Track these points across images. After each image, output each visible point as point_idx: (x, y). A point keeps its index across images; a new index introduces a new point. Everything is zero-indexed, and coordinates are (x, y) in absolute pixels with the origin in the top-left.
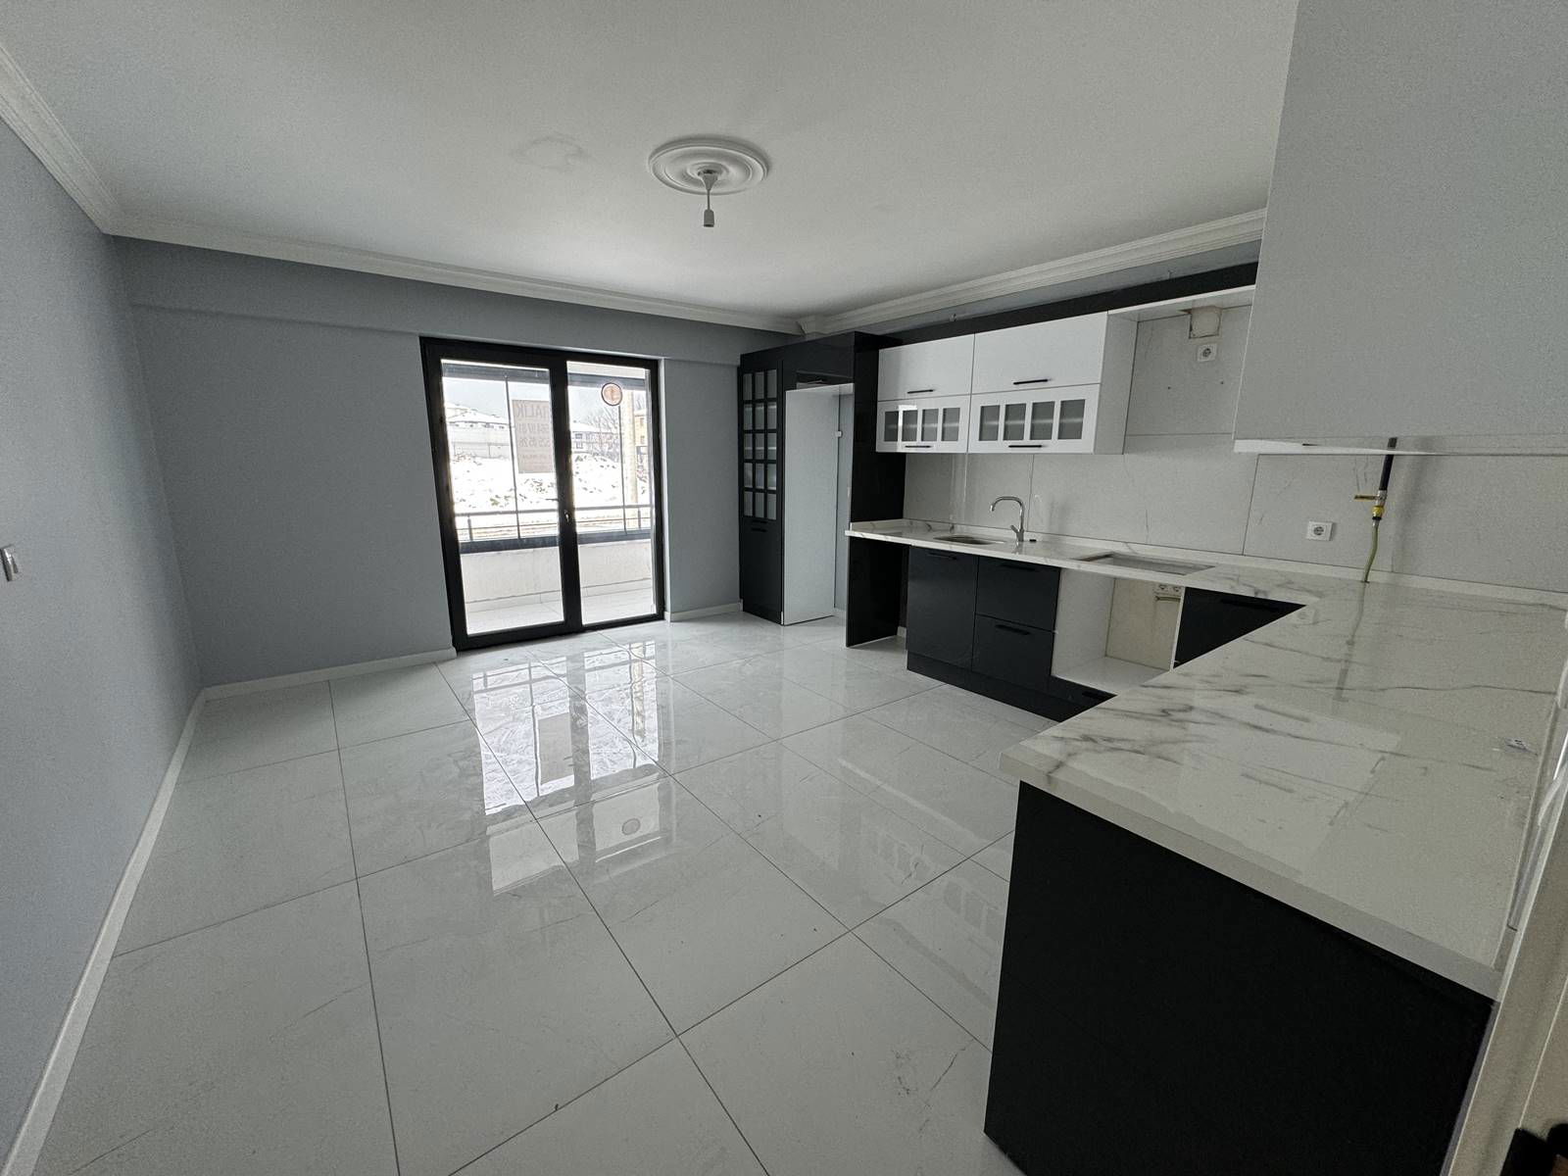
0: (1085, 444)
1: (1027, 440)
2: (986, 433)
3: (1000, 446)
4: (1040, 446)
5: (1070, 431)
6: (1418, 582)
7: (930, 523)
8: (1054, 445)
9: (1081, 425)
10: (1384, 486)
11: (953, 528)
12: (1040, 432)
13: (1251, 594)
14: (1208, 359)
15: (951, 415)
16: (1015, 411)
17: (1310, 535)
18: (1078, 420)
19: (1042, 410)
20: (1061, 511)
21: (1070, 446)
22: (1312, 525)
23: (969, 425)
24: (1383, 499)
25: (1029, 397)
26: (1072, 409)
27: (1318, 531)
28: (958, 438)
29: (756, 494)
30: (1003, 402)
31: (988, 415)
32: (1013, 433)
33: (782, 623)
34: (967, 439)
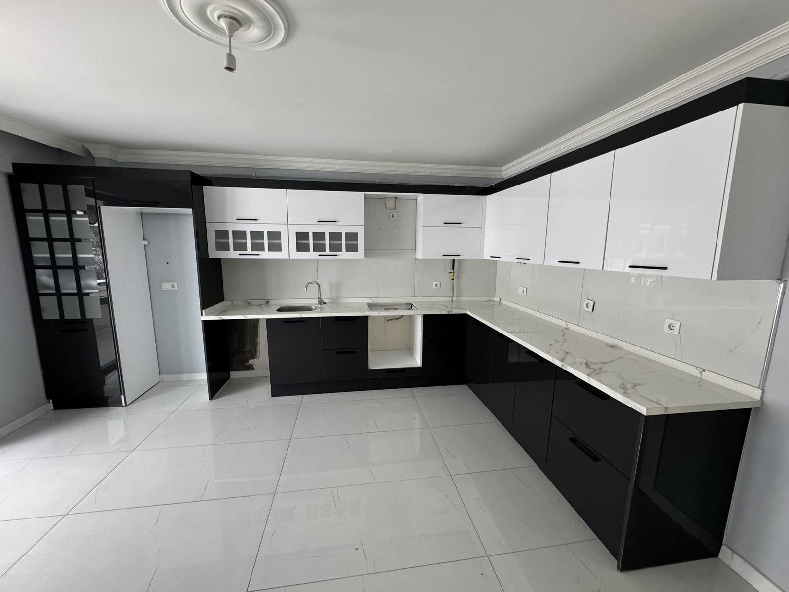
0: (360, 253)
1: (328, 252)
2: (302, 247)
3: (311, 255)
4: (336, 255)
5: (352, 248)
6: (463, 299)
7: (249, 301)
8: (344, 254)
9: (357, 245)
10: (453, 269)
11: (268, 302)
12: (336, 248)
13: (447, 313)
14: (393, 219)
15: (275, 236)
16: (319, 236)
17: (434, 287)
18: (355, 242)
19: (335, 236)
20: (337, 286)
21: (351, 255)
22: (434, 284)
23: (289, 244)
24: (454, 272)
25: (327, 229)
26: (352, 237)
27: (436, 285)
28: (280, 250)
29: (64, 298)
30: (311, 230)
31: (301, 237)
32: (319, 248)
33: (124, 404)
34: (288, 250)
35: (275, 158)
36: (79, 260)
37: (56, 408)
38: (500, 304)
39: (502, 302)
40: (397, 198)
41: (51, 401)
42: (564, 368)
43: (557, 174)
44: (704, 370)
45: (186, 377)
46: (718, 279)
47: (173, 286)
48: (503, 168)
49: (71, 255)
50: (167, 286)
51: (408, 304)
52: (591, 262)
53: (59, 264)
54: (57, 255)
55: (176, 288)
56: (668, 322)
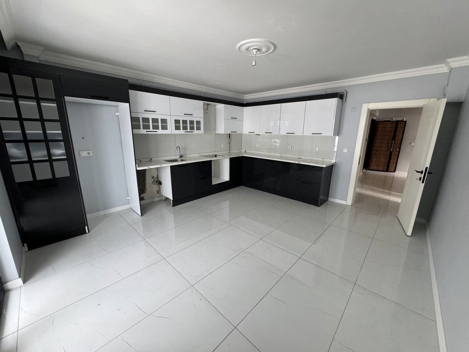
0: (202, 131)
1: (189, 130)
2: (178, 128)
3: (182, 132)
4: (192, 132)
5: (198, 128)
7: (140, 160)
8: (195, 131)
9: (200, 127)
11: (151, 159)
12: (192, 128)
13: (237, 156)
14: (207, 114)
15: (164, 121)
16: (185, 122)
19: (192, 122)
21: (198, 132)
22: (223, 145)
23: (171, 125)
24: (230, 139)
25: (188, 119)
28: (167, 129)
29: (35, 165)
30: (181, 119)
31: (177, 122)
32: (185, 128)
33: (87, 232)
34: (171, 129)
35: (154, 76)
36: (48, 135)
37: (30, 249)
38: (245, 153)
39: (247, 151)
40: (208, 104)
41: (25, 245)
42: (299, 163)
43: (283, 105)
44: (324, 159)
45: (102, 213)
46: (333, 135)
47: (89, 153)
48: (245, 95)
49: (41, 132)
50: (84, 154)
51: (214, 155)
52: (299, 133)
53: (29, 138)
54: (27, 132)
55: (91, 155)
56: (315, 148)
